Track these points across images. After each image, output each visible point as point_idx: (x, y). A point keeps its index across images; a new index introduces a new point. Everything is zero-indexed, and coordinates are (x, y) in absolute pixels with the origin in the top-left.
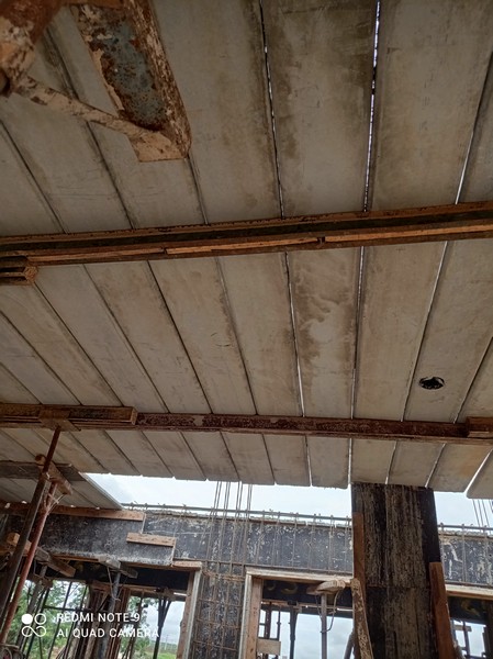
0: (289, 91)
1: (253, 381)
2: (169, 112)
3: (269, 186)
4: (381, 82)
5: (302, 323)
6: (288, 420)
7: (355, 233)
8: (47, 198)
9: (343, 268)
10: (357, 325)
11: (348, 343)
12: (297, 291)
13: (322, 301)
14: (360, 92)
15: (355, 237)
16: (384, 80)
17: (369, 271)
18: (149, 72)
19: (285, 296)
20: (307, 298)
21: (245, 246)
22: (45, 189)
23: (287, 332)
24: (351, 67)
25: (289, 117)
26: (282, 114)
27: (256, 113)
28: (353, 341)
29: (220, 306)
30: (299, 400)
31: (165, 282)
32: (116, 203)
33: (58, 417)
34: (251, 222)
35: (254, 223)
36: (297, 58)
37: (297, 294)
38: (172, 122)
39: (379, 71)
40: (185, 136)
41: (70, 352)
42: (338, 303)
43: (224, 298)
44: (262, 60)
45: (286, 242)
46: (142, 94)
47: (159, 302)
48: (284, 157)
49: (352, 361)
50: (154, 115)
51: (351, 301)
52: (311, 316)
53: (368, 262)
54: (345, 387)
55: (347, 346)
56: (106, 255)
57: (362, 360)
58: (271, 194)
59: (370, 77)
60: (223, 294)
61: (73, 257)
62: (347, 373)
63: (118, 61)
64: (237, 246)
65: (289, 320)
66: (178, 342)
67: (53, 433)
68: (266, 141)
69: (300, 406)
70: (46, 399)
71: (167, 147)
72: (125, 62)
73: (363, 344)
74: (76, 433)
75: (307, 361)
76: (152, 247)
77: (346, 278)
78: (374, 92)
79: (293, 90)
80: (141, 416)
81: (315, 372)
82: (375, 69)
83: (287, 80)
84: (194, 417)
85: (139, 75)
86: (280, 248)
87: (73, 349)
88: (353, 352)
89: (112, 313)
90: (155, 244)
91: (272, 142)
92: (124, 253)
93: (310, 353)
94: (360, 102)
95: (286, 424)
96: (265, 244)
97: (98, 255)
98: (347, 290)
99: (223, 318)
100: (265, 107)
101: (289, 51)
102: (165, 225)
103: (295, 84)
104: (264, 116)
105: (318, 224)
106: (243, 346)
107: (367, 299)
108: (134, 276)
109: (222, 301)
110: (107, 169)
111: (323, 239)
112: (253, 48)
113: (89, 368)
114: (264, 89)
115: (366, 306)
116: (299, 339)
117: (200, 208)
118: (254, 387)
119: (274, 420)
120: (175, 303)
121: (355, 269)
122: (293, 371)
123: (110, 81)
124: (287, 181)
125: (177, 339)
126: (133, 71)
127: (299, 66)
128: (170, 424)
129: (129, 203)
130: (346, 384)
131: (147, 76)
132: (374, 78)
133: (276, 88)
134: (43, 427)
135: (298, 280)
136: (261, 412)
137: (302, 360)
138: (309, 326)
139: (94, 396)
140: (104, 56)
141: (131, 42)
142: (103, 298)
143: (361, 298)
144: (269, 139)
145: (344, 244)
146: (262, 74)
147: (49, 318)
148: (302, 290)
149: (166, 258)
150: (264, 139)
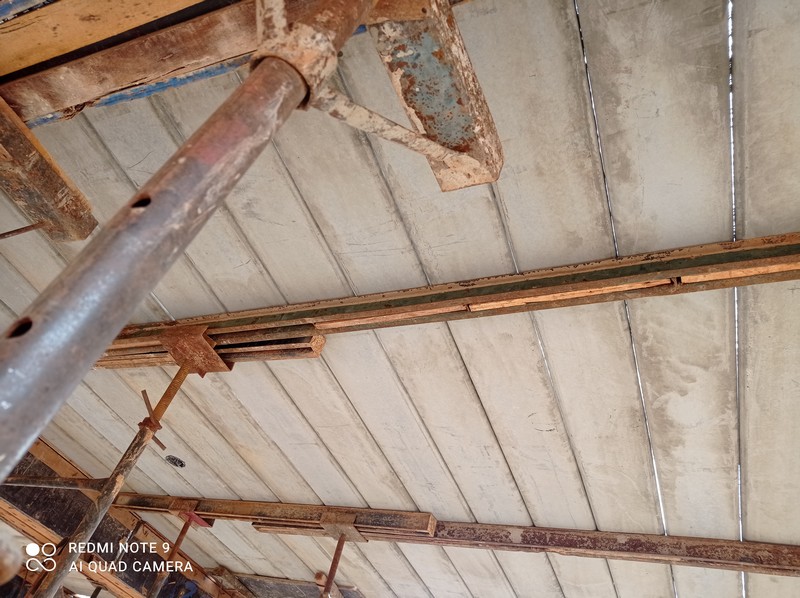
0: (618, 102)
1: (589, 482)
2: (477, 129)
3: (597, 219)
4: (742, 75)
5: (655, 397)
6: (643, 539)
7: (724, 269)
8: (337, 258)
9: (709, 319)
10: (738, 400)
11: (726, 426)
12: (645, 354)
13: (682, 366)
14: (714, 91)
15: (725, 275)
16: (745, 72)
17: (749, 322)
18: (454, 85)
19: (627, 361)
20: (659, 362)
21: (569, 295)
22: (335, 248)
23: (633, 411)
24: (699, 63)
25: (620, 133)
26: (610, 131)
27: (576, 134)
28: (733, 423)
29: (538, 376)
30: (657, 511)
31: (468, 347)
32: (411, 258)
33: (343, 522)
34: (576, 266)
35: (580, 267)
36: (626, 62)
37: (643, 357)
38: (481, 140)
39: (737, 61)
40: (496, 156)
41: (356, 437)
42: (706, 368)
43: (543, 366)
44: (581, 72)
45: (625, 287)
46: (447, 112)
47: (461, 374)
48: (615, 181)
49: (734, 453)
50: (460, 135)
51: (726, 366)
52: (668, 388)
53: (745, 308)
54: (726, 491)
55: (725, 430)
56: (399, 317)
57: (749, 451)
58: (600, 228)
59: (725, 70)
60: (542, 360)
61: (363, 322)
62: (727, 470)
63: (419, 79)
64: (559, 296)
65: (636, 395)
66: (487, 427)
67: (335, 543)
68: (590, 165)
69: (659, 519)
70: (329, 499)
71: (475, 170)
72: (427, 78)
73: (750, 427)
74: (362, 545)
75: (667, 453)
76: (452, 305)
77: (715, 333)
78: (732, 88)
79: (623, 101)
80: (440, 526)
81: (679, 468)
82: (732, 60)
83: (614, 89)
84: (510, 530)
85: (442, 91)
86: (617, 295)
87: (361, 434)
88: (734, 439)
89: (405, 388)
90: (456, 301)
91: (599, 166)
92: (420, 313)
93: (671, 441)
94: (714, 103)
95: (639, 546)
96: (596, 291)
97: (391, 318)
98: (718, 350)
99: (543, 392)
100: (588, 125)
101: (615, 56)
102: (467, 278)
103: (625, 93)
104: (587, 136)
105: (668, 262)
106: (572, 431)
107: (750, 361)
108: (431, 341)
109: (541, 369)
110: (402, 219)
111: (679, 280)
112: (570, 59)
113: (378, 459)
114: (586, 104)
115: (749, 371)
116: (652, 420)
117: (509, 255)
118: (591, 490)
119: (622, 540)
120: (480, 374)
121: (727, 321)
122: (646, 467)
123: (410, 103)
124: (622, 212)
125: (484, 421)
126: (436, 87)
127: (629, 71)
128: (479, 538)
129: (426, 255)
130: (729, 487)
131: (452, 91)
132: (731, 71)
133: (601, 102)
134: (325, 534)
135: (645, 339)
136: (603, 526)
137: (659, 451)
138: (666, 402)
139: (384, 497)
140: (404, 76)
141: (434, 54)
142: (395, 371)
143: (740, 360)
144: (594, 163)
145: (709, 285)
146: (582, 87)
147: (335, 396)
148: (651, 351)
149: (469, 317)
150: (588, 164)
